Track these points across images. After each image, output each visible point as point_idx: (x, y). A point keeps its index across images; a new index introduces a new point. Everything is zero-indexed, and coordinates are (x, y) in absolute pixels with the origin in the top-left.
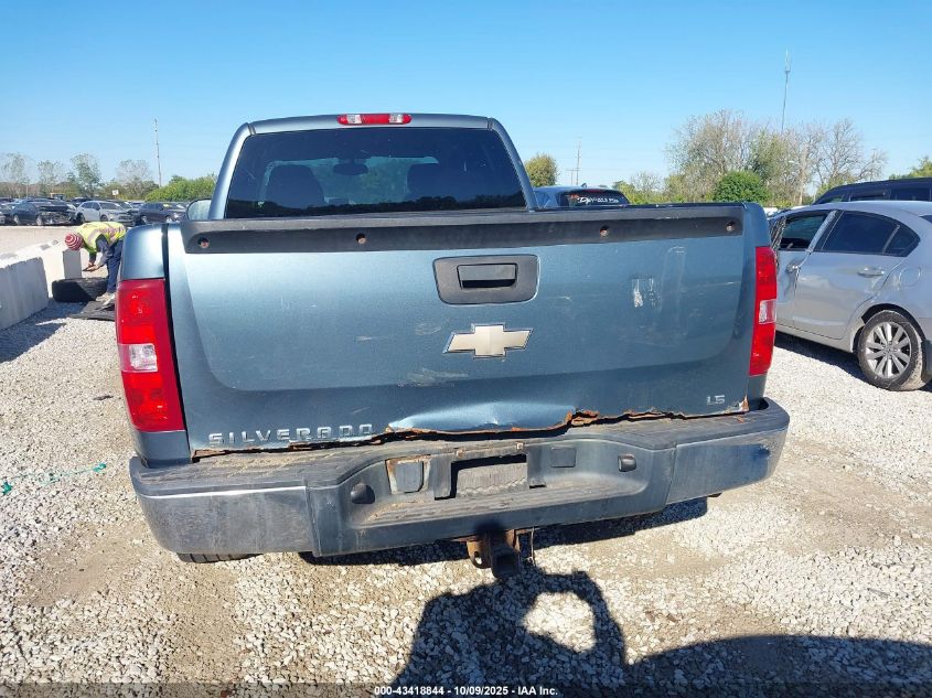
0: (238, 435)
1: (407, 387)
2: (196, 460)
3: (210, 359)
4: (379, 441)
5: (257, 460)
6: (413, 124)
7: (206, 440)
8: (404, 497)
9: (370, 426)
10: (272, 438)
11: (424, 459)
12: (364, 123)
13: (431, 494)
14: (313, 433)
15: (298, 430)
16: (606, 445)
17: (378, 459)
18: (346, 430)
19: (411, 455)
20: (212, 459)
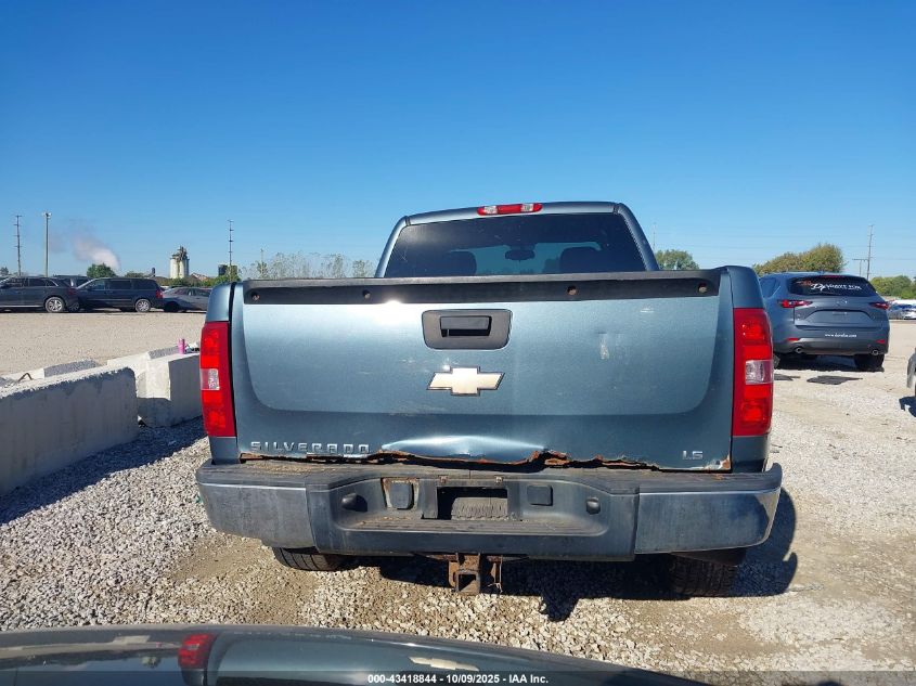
0: (271, 444)
1: (397, 416)
2: (243, 461)
3: (254, 383)
4: (376, 461)
5: (285, 466)
6: (543, 212)
7: (249, 447)
8: (397, 513)
9: (367, 446)
10: (295, 449)
11: (413, 482)
12: (499, 213)
13: (420, 513)
14: (324, 447)
15: (313, 445)
16: (578, 488)
17: (373, 476)
18: (348, 448)
19: (402, 476)
20: (254, 462)
